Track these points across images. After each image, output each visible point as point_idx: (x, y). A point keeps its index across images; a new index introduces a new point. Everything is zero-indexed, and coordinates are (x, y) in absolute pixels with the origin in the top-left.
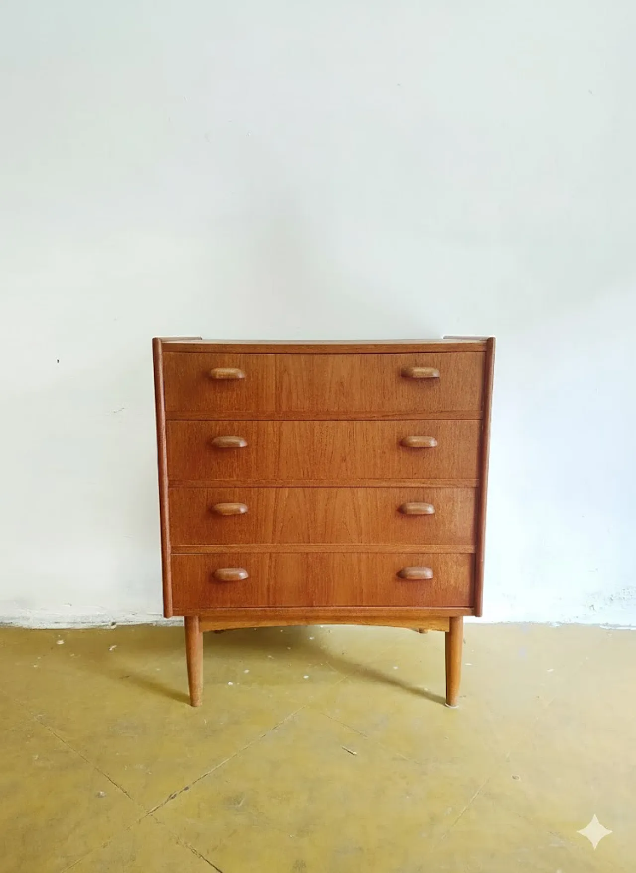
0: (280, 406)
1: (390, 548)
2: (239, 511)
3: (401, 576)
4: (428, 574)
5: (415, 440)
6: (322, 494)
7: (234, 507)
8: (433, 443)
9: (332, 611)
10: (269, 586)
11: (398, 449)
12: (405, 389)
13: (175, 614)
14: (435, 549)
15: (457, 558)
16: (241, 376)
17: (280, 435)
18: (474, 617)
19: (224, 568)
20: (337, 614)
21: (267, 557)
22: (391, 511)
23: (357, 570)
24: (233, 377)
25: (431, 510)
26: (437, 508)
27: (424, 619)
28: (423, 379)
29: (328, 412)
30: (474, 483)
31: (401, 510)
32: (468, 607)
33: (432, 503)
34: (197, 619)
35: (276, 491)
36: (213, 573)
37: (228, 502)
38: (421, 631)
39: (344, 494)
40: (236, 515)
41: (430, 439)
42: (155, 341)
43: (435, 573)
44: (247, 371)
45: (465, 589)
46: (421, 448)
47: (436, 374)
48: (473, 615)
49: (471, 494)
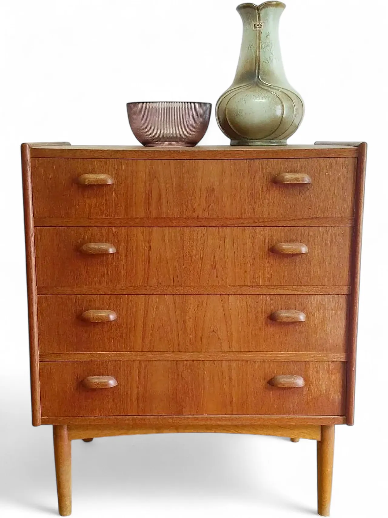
0: (150, 212)
1: (260, 356)
2: (109, 317)
3: (272, 383)
4: (300, 382)
5: (287, 247)
6: (192, 301)
7: (103, 314)
8: (304, 249)
9: (203, 419)
10: (138, 394)
11: (269, 256)
12: (276, 194)
13: (44, 422)
14: (306, 356)
15: (329, 365)
16: (110, 182)
17: (150, 241)
18: (345, 426)
19: (92, 376)
20: (209, 423)
21: (136, 365)
22: (261, 319)
23: (227, 378)
24: (102, 183)
25: (302, 317)
26: (308, 315)
27: (295, 427)
28: (294, 185)
29: (198, 219)
30: (345, 290)
31: (272, 318)
32: (341, 416)
33: (303, 310)
34: (66, 427)
35: (145, 299)
36: (82, 382)
37: (98, 309)
38: (293, 440)
39: (214, 300)
40: (105, 323)
41: (302, 245)
42: (23, 146)
43: (306, 380)
44: (116, 175)
45: (337, 397)
46: (293, 255)
47: (307, 179)
48: (344, 423)
49: (343, 302)
